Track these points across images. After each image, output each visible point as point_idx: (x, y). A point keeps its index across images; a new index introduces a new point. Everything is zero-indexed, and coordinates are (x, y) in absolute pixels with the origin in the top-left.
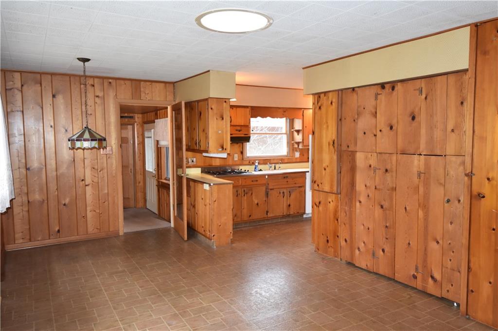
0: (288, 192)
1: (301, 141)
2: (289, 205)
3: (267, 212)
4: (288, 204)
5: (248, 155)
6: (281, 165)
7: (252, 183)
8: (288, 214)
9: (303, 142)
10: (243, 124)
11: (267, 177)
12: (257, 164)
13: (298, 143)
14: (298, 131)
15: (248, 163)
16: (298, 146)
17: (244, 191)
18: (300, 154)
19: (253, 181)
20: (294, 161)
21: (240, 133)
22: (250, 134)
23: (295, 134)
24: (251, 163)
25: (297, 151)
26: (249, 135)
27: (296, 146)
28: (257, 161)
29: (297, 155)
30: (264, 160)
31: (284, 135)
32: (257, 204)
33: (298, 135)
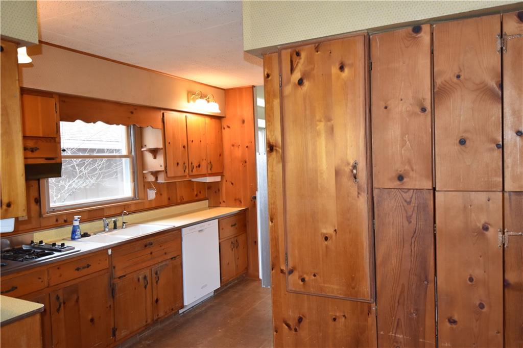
0: (154, 275)
1: (163, 169)
2: (157, 301)
3: (114, 330)
4: (155, 299)
5: (52, 205)
6: (126, 218)
7: (77, 274)
8: (155, 318)
9: (166, 171)
10: (41, 135)
11: (110, 252)
12: (76, 223)
13: (156, 174)
14: (154, 152)
15: (53, 222)
16: (157, 179)
17: (58, 298)
18: (156, 193)
19: (78, 269)
20: (147, 206)
21: (36, 154)
22: (61, 157)
23: (149, 157)
24: (61, 221)
25: (150, 188)
26: (58, 161)
27: (151, 179)
28: (76, 217)
29: (152, 194)
30: (89, 211)
31: (124, 160)
32: (92, 320)
33: (155, 158)
